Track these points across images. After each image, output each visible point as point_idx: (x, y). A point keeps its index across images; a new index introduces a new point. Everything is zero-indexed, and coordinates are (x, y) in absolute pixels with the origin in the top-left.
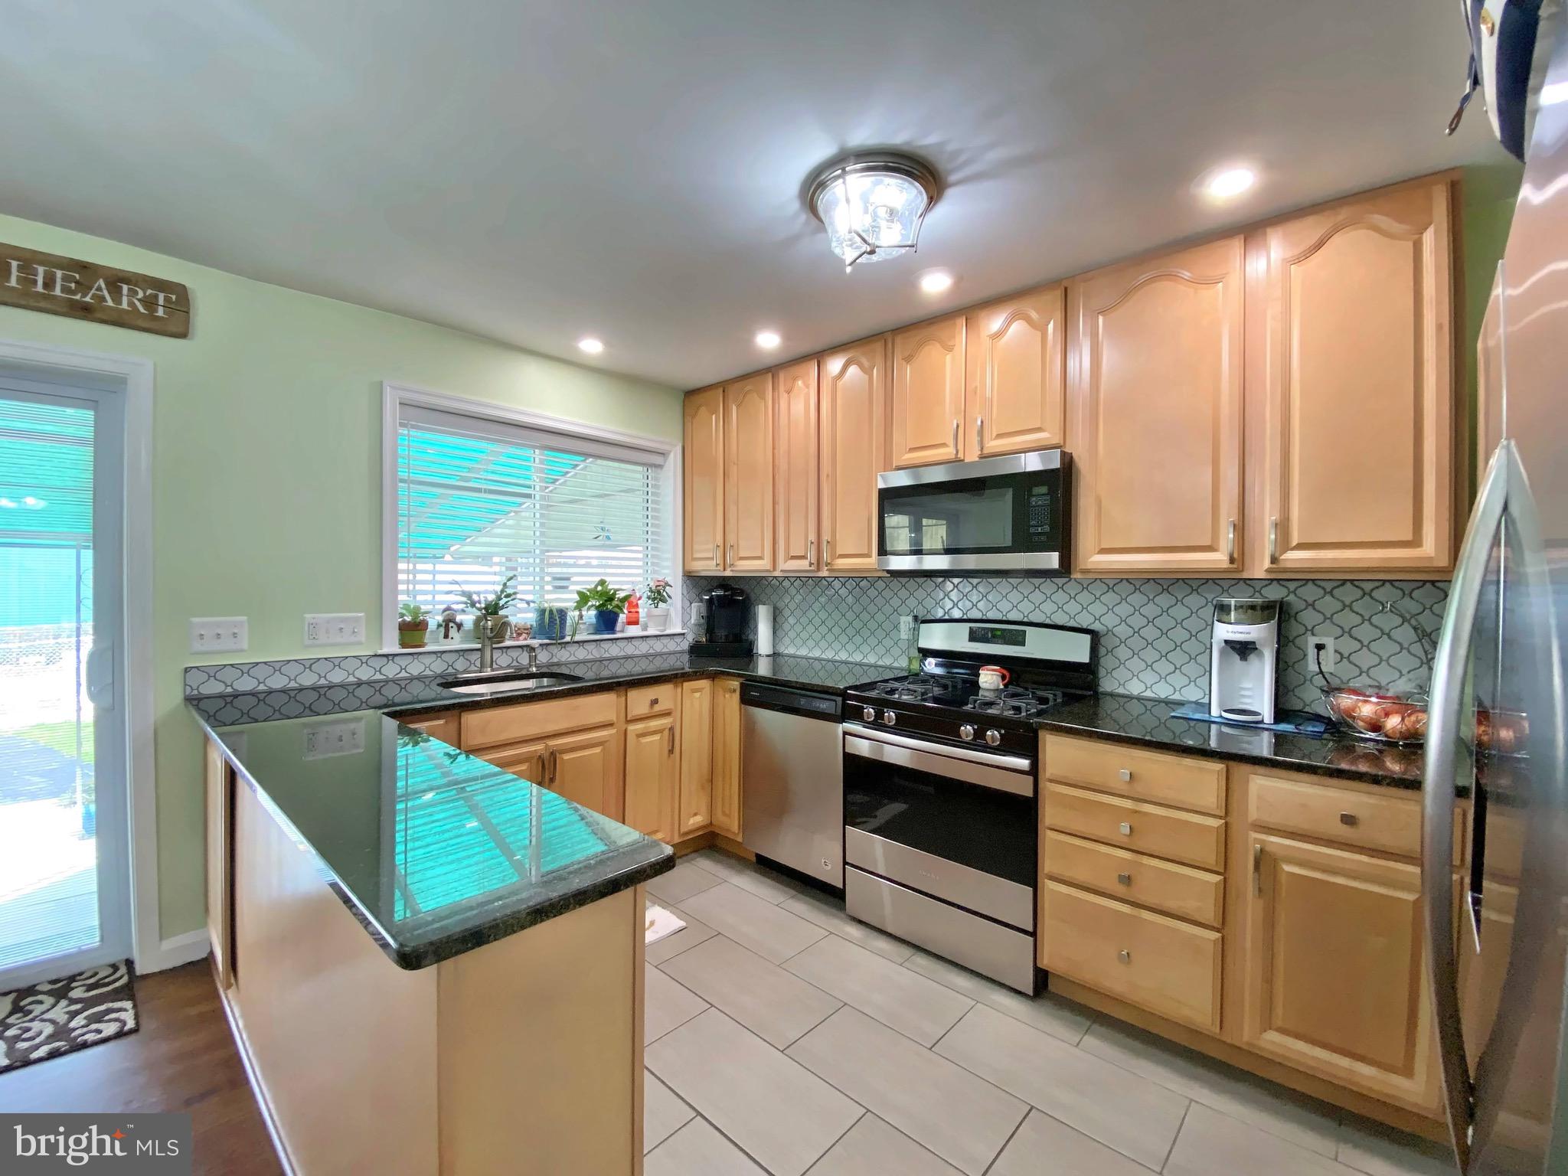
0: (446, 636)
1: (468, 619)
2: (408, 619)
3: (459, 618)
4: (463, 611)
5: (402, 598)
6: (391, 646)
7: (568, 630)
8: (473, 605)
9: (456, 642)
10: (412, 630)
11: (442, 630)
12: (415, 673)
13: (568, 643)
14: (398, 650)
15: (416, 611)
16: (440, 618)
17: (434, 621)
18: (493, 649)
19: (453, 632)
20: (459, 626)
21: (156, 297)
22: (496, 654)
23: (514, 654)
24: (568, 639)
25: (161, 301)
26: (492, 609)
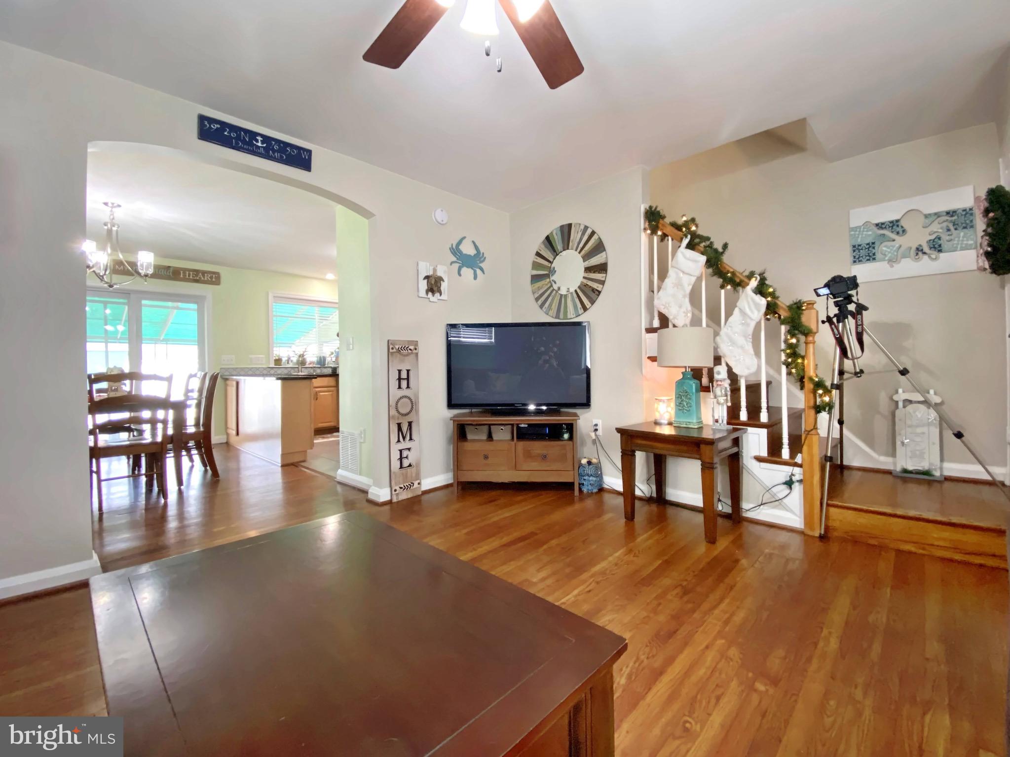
0: (288, 363)
1: (295, 359)
2: (277, 358)
3: (292, 359)
4: (293, 357)
5: (275, 352)
6: (272, 365)
7: (326, 364)
8: (296, 355)
9: (291, 365)
10: (278, 361)
11: (287, 362)
12: (279, 373)
13: (326, 367)
14: (274, 366)
15: (279, 356)
16: (287, 359)
17: (284, 360)
18: (302, 368)
19: (290, 362)
20: (292, 361)
21: (212, 276)
22: (303, 369)
23: (309, 369)
24: (326, 366)
25: (214, 276)
26: (302, 356)
